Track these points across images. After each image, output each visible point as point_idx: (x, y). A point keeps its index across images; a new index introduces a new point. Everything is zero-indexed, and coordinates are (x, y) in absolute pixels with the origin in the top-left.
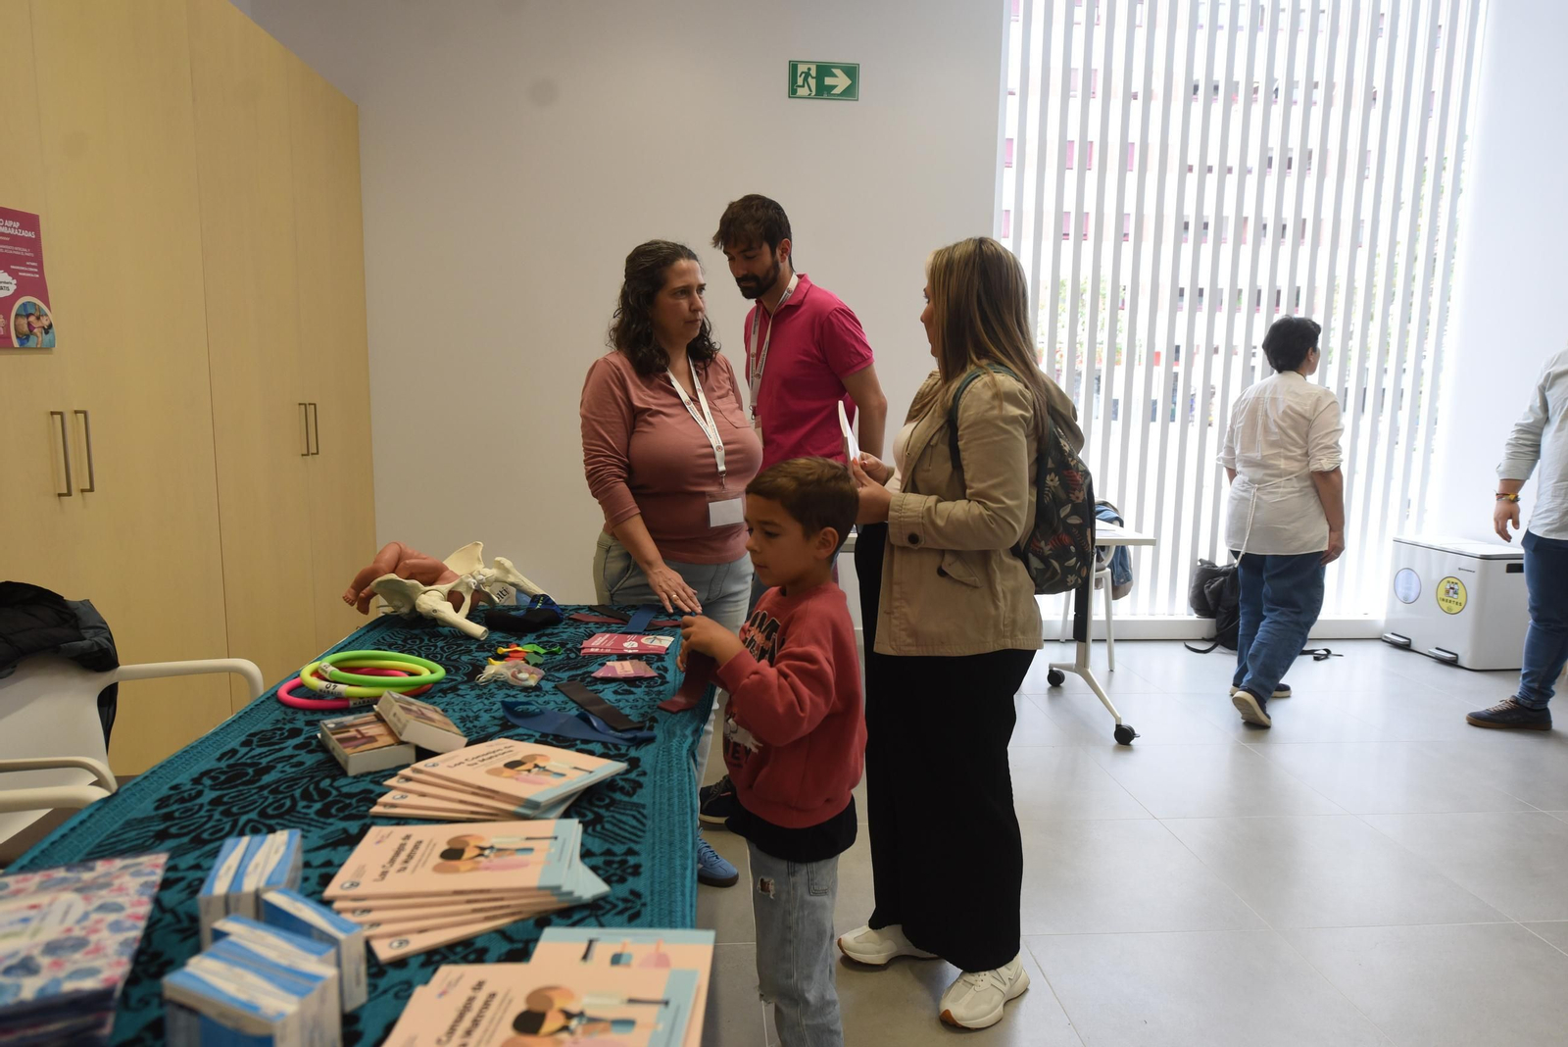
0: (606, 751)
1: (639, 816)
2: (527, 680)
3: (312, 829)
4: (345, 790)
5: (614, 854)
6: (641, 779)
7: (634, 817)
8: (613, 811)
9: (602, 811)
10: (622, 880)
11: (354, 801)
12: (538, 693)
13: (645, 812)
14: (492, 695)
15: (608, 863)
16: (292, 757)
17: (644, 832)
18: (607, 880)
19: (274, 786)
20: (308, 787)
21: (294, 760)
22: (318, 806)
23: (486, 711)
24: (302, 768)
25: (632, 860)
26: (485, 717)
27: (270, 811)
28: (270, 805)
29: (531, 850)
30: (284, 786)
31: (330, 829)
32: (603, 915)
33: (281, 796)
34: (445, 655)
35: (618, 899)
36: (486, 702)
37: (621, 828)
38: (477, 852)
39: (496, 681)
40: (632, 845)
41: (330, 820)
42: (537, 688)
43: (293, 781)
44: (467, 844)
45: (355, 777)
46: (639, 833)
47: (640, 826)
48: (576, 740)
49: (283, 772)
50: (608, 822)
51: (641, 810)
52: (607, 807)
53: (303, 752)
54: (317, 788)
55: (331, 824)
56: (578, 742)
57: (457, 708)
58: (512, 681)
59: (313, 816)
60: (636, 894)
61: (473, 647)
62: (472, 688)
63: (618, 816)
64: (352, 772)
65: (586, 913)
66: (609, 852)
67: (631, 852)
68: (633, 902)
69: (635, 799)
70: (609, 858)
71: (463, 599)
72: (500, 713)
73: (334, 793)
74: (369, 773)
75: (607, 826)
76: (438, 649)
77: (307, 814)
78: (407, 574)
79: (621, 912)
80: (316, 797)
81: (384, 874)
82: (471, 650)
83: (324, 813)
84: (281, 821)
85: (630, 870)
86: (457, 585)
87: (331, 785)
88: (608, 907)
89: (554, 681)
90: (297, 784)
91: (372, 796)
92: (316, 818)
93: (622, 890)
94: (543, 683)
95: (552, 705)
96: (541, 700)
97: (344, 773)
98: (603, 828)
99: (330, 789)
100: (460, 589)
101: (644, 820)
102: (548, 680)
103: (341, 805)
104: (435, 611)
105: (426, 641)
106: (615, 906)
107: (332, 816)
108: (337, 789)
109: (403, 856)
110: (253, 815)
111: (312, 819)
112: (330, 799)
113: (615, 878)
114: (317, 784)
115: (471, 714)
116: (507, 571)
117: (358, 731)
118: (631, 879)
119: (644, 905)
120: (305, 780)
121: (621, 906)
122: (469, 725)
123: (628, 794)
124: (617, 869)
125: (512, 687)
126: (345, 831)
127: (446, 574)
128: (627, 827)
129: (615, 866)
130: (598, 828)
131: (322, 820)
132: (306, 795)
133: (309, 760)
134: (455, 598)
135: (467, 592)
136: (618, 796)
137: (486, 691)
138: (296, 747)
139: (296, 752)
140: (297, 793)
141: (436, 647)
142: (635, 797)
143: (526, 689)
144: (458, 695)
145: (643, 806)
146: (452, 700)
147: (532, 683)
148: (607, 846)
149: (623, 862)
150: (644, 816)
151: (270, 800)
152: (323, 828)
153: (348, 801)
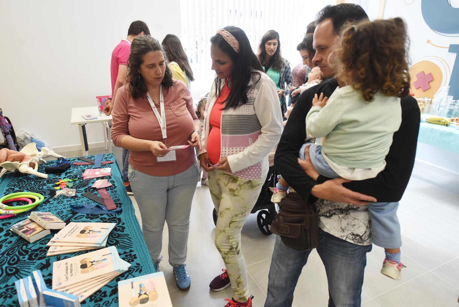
0: (109, 217)
1: (128, 238)
2: (72, 194)
3: (30, 265)
4: (33, 248)
5: (127, 253)
6: (123, 226)
7: (127, 239)
8: (120, 238)
9: (117, 239)
10: (133, 261)
11: (38, 252)
12: (77, 198)
13: (129, 237)
14: (63, 202)
15: (126, 256)
16: (6, 240)
17: (132, 243)
18: (129, 262)
19: (7, 252)
20: (19, 250)
21: (8, 241)
22: (27, 257)
23: (64, 209)
24: (12, 243)
25: (133, 254)
26: (65, 211)
27: (11, 262)
28: (10, 260)
29: (106, 259)
30: (10, 251)
31: (36, 264)
32: (132, 272)
33: (12, 256)
34: (37, 187)
35: (134, 267)
36: (62, 205)
37: (125, 244)
38: (91, 264)
39: (61, 196)
40: (130, 249)
41: (34, 261)
42: (76, 196)
43: (12, 249)
44: (87, 262)
45: (33, 243)
46: (131, 244)
47: (130, 242)
48: (98, 214)
49: (6, 246)
50: (120, 242)
51: (128, 236)
52: (118, 237)
53: (8, 237)
54: (22, 250)
55: (36, 262)
56: (99, 215)
57: (53, 209)
58: (67, 195)
59: (27, 261)
60: (138, 264)
61: (45, 182)
62: (54, 200)
63: (122, 239)
64: (31, 242)
65: (128, 274)
66: (125, 253)
67: (131, 251)
68: (139, 267)
69: (125, 233)
70: (126, 254)
71: (35, 165)
72: (69, 209)
73: (30, 251)
74: (37, 241)
75: (121, 244)
76: (33, 185)
77: (25, 260)
78: (12, 160)
79: (137, 271)
80: (24, 254)
81: (67, 278)
82: (45, 184)
83: (30, 258)
84: (18, 265)
85: (133, 257)
86: (32, 160)
87: (27, 248)
88: (133, 270)
89: (80, 193)
90: (14, 250)
91: (43, 249)
92: (29, 261)
93: (134, 264)
94: (77, 194)
95: (84, 203)
96: (80, 201)
97: (29, 243)
98: (120, 245)
99: (26, 249)
100: (33, 162)
101: (130, 240)
102: (78, 192)
103: (35, 254)
104: (27, 171)
105: (27, 182)
106: (134, 269)
107: (33, 259)
108: (30, 249)
109: (69, 271)
110: (6, 265)
111: (28, 262)
112: (29, 253)
113: (130, 260)
114: (21, 248)
115: (60, 211)
116: (47, 152)
117: (27, 227)
118: (135, 260)
119: (142, 267)
120: (17, 248)
121: (136, 269)
122: (61, 215)
123: (123, 232)
124: (129, 257)
125: (67, 197)
126: (42, 264)
127: (26, 157)
128: (127, 243)
129: (129, 256)
130: (119, 245)
131: (31, 261)
132: (20, 254)
133: (14, 239)
134: (32, 165)
135: (36, 162)
136: (119, 233)
137: (59, 200)
138: (5, 235)
139: (7, 238)
140: (17, 253)
141: (32, 184)
142: (124, 232)
143: (72, 197)
144: (51, 204)
145: (128, 235)
146: (50, 206)
147: (74, 195)
148: (124, 251)
149: (130, 255)
150: (130, 238)
151: (9, 258)
152: (34, 264)
153: (36, 253)
